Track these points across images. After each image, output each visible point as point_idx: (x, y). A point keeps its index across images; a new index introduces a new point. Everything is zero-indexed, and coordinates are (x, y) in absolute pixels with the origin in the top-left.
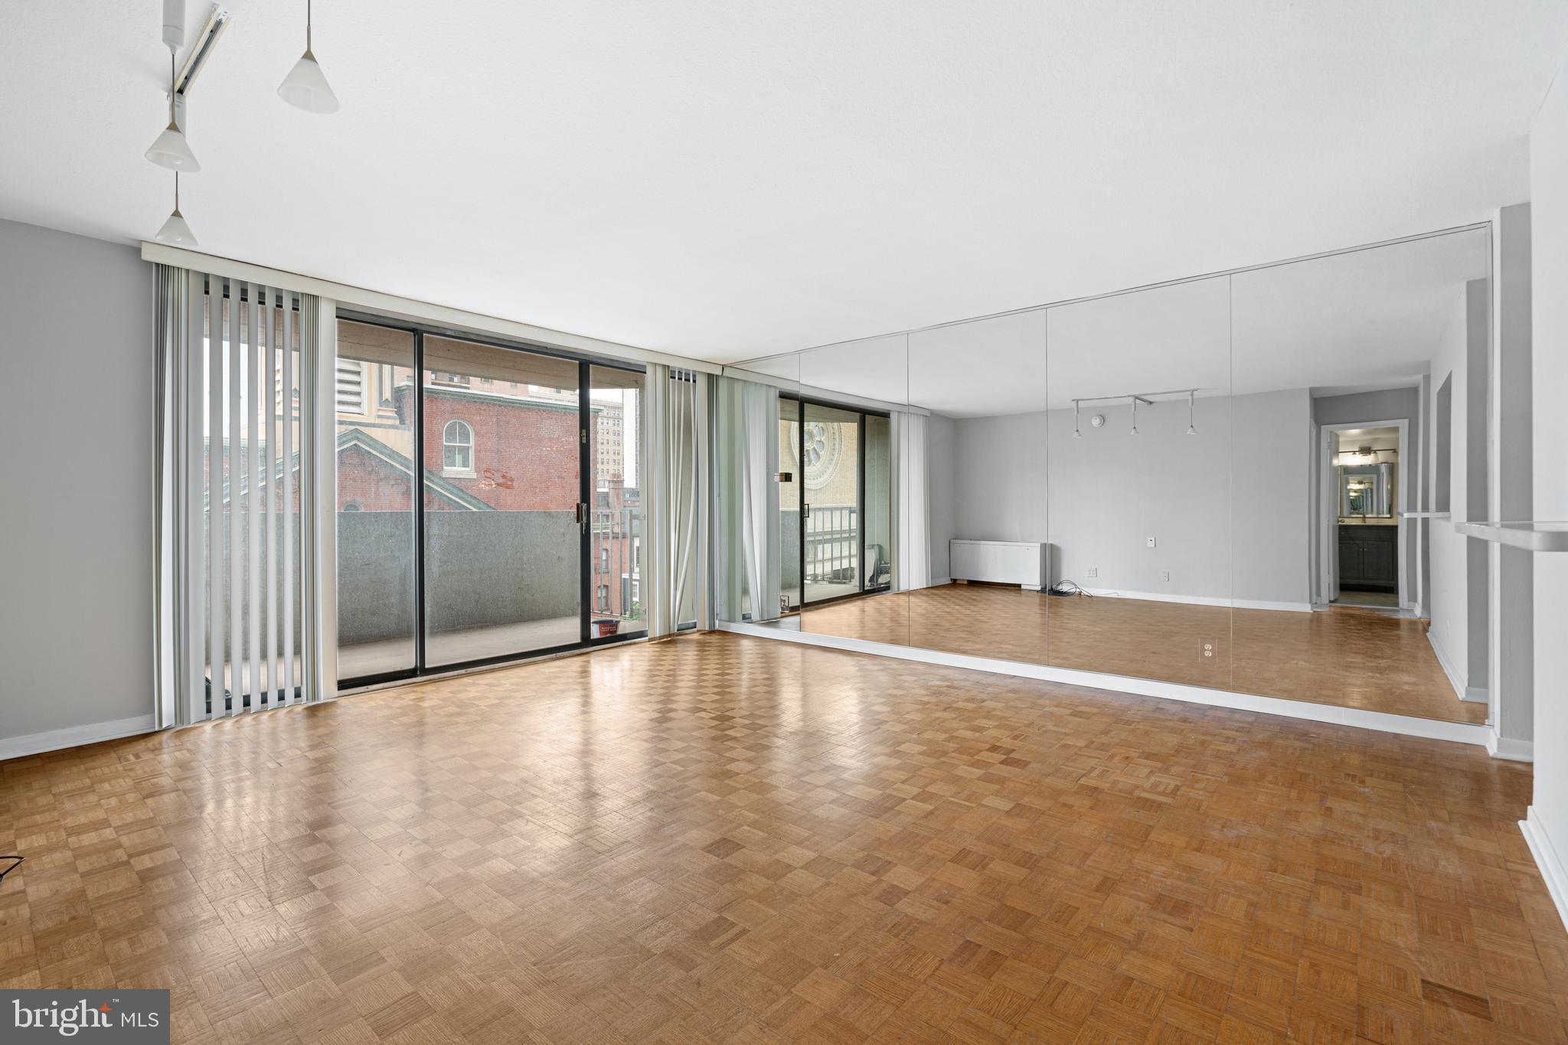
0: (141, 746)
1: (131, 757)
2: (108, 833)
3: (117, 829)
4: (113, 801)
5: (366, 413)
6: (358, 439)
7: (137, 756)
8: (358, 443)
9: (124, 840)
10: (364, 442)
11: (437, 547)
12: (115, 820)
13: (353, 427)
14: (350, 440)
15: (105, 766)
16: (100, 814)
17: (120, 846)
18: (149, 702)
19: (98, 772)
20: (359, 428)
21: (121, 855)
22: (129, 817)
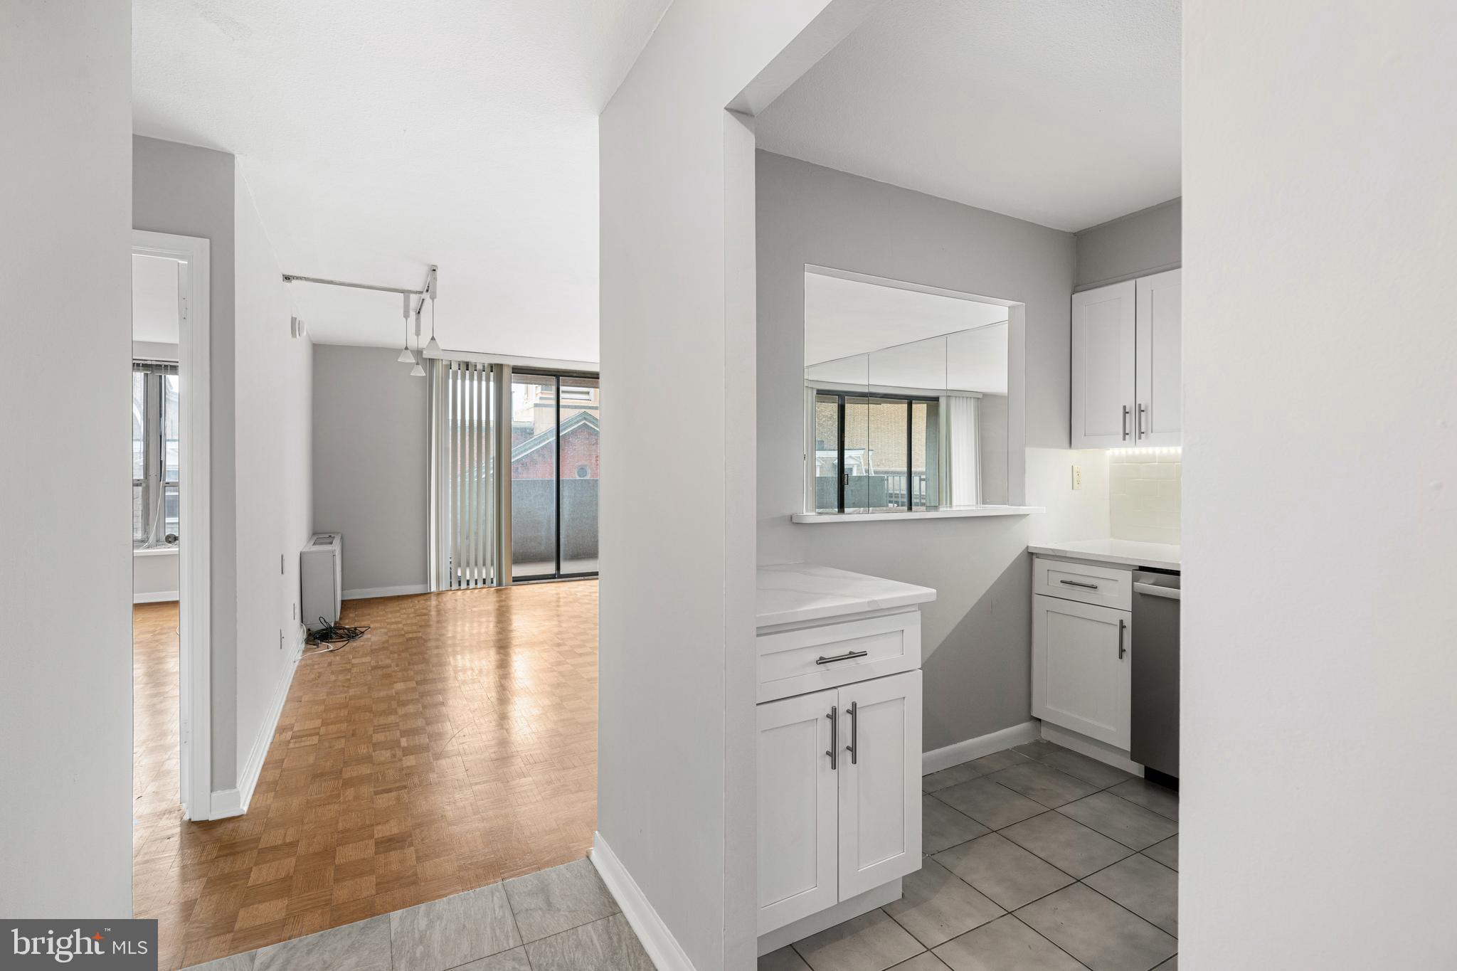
0: (422, 597)
1: (416, 602)
2: (400, 626)
3: (404, 625)
4: (405, 616)
5: (592, 399)
6: (585, 419)
7: (418, 602)
8: (587, 423)
9: (405, 628)
10: (590, 422)
11: (567, 503)
12: (404, 622)
13: (583, 410)
14: (581, 421)
15: (407, 603)
16: (400, 620)
17: (403, 629)
18: (425, 579)
19: (403, 606)
20: (587, 411)
21: (403, 632)
22: (409, 622)
